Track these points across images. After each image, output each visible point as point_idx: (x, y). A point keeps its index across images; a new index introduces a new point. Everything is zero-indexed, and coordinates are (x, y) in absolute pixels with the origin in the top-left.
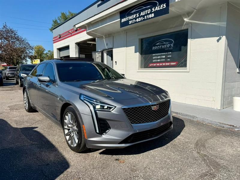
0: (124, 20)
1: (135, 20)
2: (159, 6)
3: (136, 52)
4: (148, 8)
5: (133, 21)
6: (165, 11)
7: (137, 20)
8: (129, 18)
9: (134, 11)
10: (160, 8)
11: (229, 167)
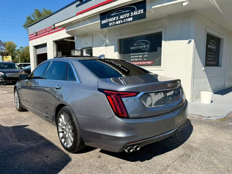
0: (104, 22)
1: (115, 23)
2: (137, 11)
3: (115, 51)
4: (127, 12)
5: (113, 24)
6: (143, 16)
7: (117, 23)
8: (109, 20)
9: (114, 14)
10: (138, 13)
11: (200, 149)
